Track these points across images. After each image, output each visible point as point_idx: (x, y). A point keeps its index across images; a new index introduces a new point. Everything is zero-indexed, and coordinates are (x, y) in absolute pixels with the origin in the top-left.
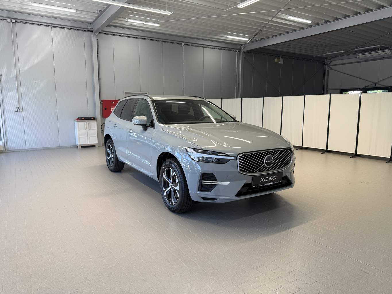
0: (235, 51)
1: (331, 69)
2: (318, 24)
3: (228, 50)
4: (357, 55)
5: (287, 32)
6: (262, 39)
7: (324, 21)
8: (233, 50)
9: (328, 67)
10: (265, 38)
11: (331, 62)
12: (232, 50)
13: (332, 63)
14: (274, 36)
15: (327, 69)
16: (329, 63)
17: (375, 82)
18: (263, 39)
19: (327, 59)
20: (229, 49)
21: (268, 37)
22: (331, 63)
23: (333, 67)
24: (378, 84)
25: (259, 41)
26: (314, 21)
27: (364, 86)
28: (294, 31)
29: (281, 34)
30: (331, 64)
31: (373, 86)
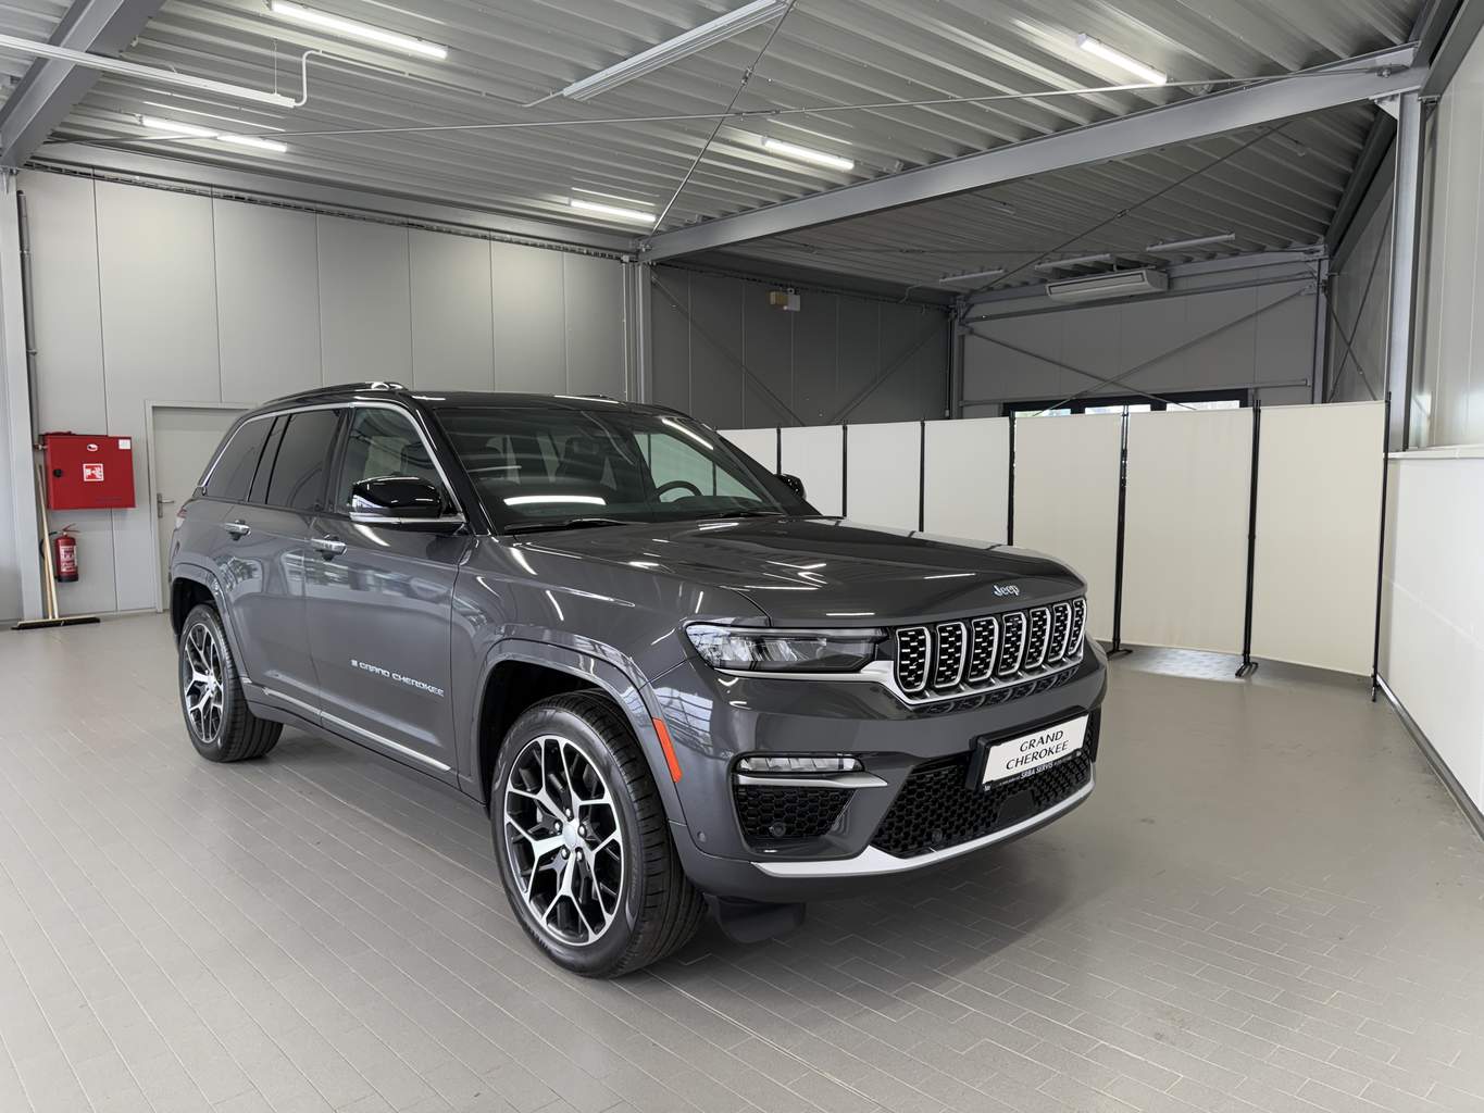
0: (619, 259)
1: (972, 332)
2: (880, 175)
3: (588, 254)
4: (1047, 286)
5: (787, 199)
6: (706, 219)
7: (898, 163)
8: (607, 253)
9: (961, 324)
10: (717, 216)
11: (971, 306)
12: (603, 256)
13: (973, 313)
14: (745, 210)
15: (958, 331)
16: (965, 309)
17: (1112, 376)
18: (710, 218)
19: (958, 297)
20: (593, 251)
21: (727, 215)
22: (969, 310)
23: (979, 326)
24: (1117, 386)
25: (696, 224)
26: (865, 164)
27: (1074, 393)
28: (809, 193)
29: (766, 205)
30: (968, 316)
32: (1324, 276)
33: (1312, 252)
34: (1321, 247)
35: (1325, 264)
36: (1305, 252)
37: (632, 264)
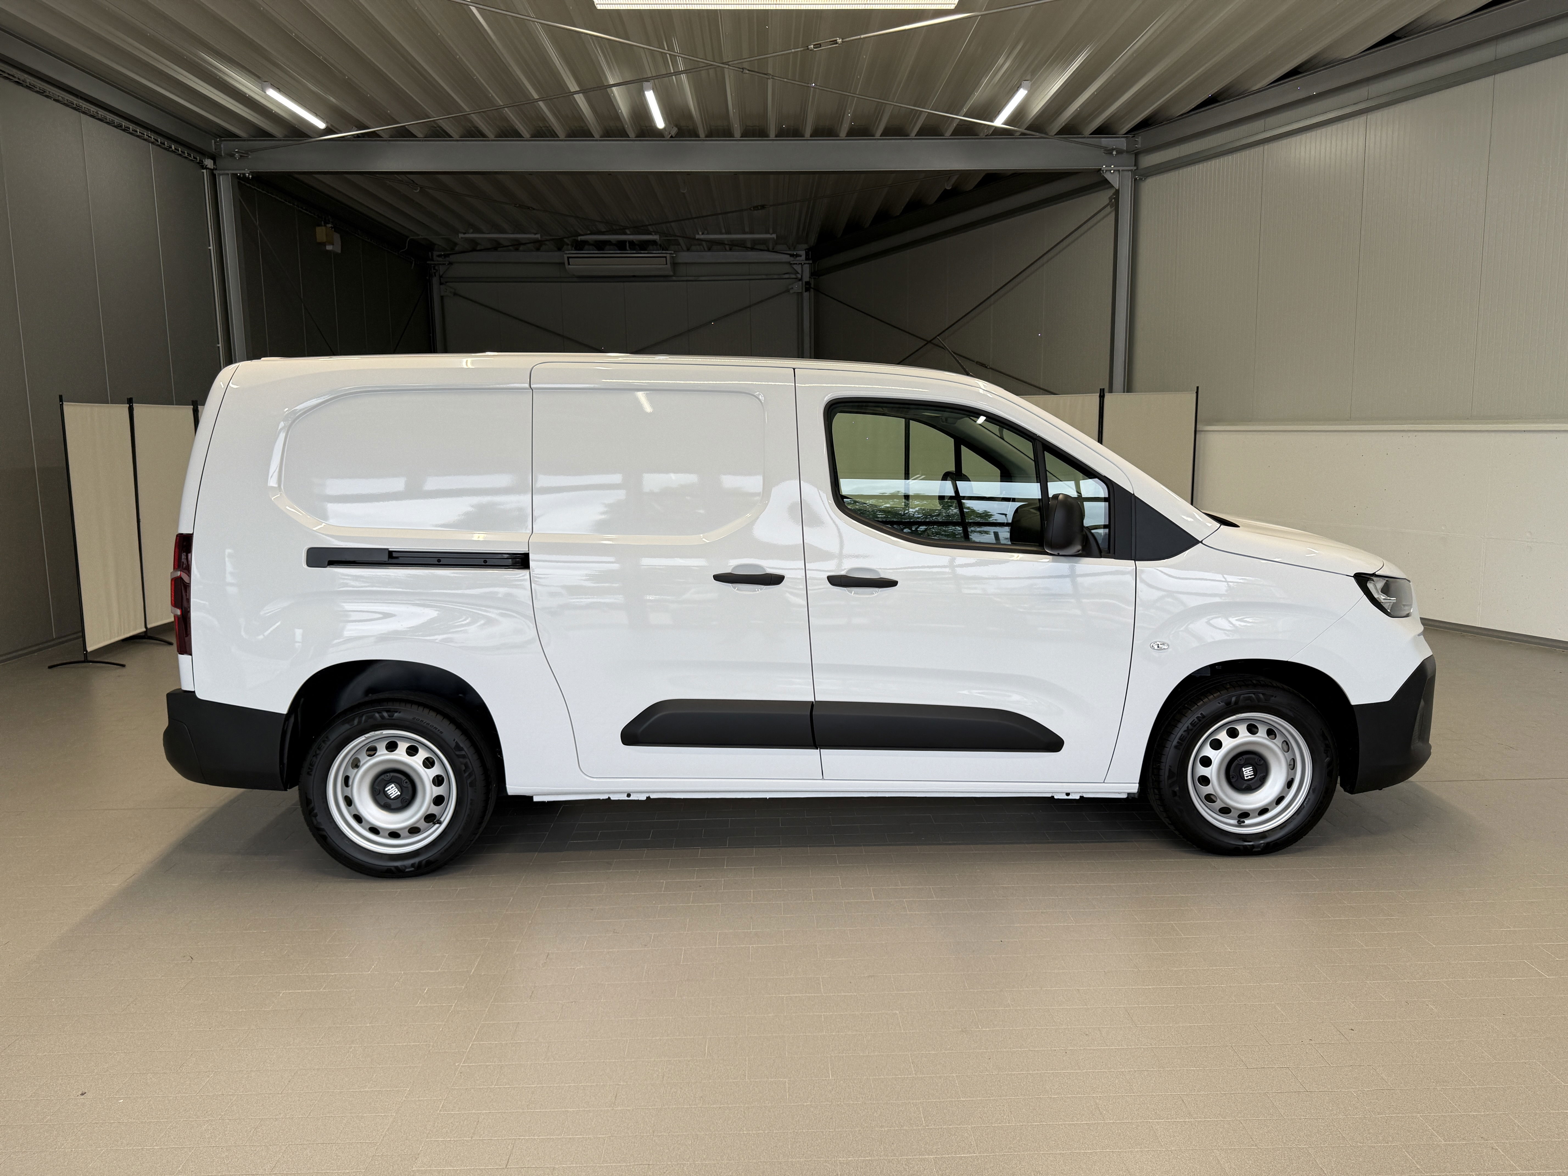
0: (201, 163)
1: (455, 294)
3: (176, 151)
4: (566, 256)
9: (441, 284)
11: (451, 264)
12: (186, 155)
13: (453, 272)
15: (436, 291)
16: (442, 269)
19: (436, 253)
20: (178, 147)
22: (449, 268)
23: (460, 287)
30: (450, 275)
32: (806, 277)
33: (797, 256)
34: (803, 253)
35: (807, 268)
36: (792, 255)
37: (215, 172)
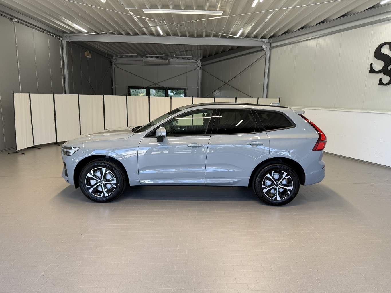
0: (59, 39)
1: (118, 67)
3: (54, 36)
8: (57, 37)
9: (114, 65)
11: (117, 60)
13: (117, 62)
15: (113, 66)
16: (115, 61)
17: (156, 83)
19: (113, 57)
24: (157, 85)
27: (148, 86)
31: (154, 86)
33: (198, 61)
35: (200, 64)
37: (63, 41)
